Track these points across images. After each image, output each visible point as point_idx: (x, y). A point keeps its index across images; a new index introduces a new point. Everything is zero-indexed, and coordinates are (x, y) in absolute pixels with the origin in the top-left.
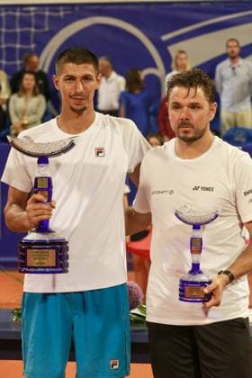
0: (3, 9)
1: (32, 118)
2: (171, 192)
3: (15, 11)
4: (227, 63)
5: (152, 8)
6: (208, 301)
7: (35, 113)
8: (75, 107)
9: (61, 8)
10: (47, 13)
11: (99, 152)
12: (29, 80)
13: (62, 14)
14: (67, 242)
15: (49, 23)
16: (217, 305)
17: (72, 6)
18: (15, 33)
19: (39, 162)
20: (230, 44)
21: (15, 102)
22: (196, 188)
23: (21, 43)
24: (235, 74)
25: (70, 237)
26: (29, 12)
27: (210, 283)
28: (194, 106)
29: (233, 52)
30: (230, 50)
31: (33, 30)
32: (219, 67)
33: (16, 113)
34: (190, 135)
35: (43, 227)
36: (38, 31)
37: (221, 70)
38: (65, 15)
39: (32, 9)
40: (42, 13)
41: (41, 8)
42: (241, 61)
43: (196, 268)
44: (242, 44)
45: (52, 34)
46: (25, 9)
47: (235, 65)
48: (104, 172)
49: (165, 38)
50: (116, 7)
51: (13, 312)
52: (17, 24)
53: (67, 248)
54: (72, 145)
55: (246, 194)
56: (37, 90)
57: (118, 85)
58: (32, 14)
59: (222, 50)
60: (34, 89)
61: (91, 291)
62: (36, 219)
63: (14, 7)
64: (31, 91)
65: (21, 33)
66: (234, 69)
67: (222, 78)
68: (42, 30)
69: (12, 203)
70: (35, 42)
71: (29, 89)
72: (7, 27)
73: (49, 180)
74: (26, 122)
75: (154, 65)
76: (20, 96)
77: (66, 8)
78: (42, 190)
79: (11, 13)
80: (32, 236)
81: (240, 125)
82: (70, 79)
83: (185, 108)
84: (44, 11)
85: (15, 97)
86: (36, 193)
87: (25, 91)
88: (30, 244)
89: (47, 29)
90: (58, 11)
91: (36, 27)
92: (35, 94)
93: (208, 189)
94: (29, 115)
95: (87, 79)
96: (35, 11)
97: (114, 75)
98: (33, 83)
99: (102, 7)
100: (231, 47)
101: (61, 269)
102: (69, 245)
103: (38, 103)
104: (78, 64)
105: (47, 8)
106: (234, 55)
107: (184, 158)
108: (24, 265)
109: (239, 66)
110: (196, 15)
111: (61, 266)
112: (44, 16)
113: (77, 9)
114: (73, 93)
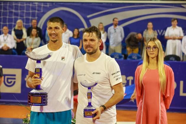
0: (25, 3)
1: (35, 46)
2: (85, 75)
3: (30, 4)
4: (112, 27)
5: (84, 5)
6: (94, 117)
7: (36, 44)
9: (48, 3)
10: (42, 5)
11: (63, 58)
12: (34, 31)
13: (48, 6)
14: (47, 94)
15: (43, 9)
16: (98, 118)
17: (52, 3)
18: (30, 13)
19: (37, 62)
21: (28, 39)
22: (94, 73)
23: (32, 16)
24: (115, 32)
25: (49, 92)
26: (35, 4)
27: (95, 110)
28: (92, 40)
31: (37, 11)
32: (109, 29)
33: (29, 44)
34: (91, 51)
35: (38, 87)
36: (38, 12)
37: (110, 30)
38: (50, 6)
39: (36, 3)
40: (40, 5)
41: (40, 3)
42: (118, 27)
43: (90, 104)
45: (44, 13)
46: (34, 3)
47: (116, 28)
48: (64, 66)
49: (88, 16)
50: (69, 4)
51: (23, 120)
52: (30, 9)
53: (47, 96)
54: (49, 56)
55: (112, 74)
56: (37, 35)
57: (70, 34)
58: (37, 5)
59: (111, 22)
60: (36, 35)
61: (57, 112)
62: (35, 84)
63: (29, 2)
64: (35, 36)
65: (32, 13)
66: (115, 30)
67: (110, 33)
68: (40, 12)
69: (29, 77)
70: (37, 16)
71: (34, 35)
72: (27, 10)
73: (41, 69)
74: (32, 47)
76: (30, 37)
77: (50, 3)
78: (38, 73)
79: (28, 5)
80: (34, 91)
82: (50, 29)
83: (88, 41)
84: (41, 4)
85: (28, 37)
86: (35, 74)
87: (32, 35)
88: (33, 94)
89: (42, 11)
90: (47, 4)
91: (38, 10)
92: (36, 37)
93: (98, 73)
94: (34, 45)
95: (57, 28)
96: (37, 4)
97: (68, 30)
98: (36, 33)
99: (64, 4)
101: (44, 104)
102: (48, 95)
103: (38, 40)
105: (42, 3)
107: (89, 62)
108: (29, 102)
109: (117, 29)
110: (101, 8)
111: (44, 103)
112: (41, 6)
113: (54, 4)
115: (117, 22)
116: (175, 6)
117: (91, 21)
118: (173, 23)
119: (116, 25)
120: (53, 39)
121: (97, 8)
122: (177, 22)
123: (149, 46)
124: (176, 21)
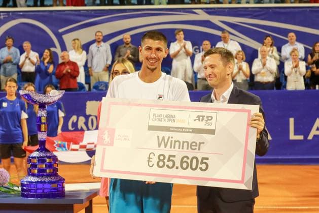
4: (95, 45)
5: (53, 14)
8: (150, 67)
11: (160, 97)
13: (2, 17)
17: (8, 13)
20: (97, 34)
29: (99, 38)
30: (97, 37)
32: (91, 47)
38: (4, 18)
42: (102, 44)
44: (104, 35)
47: (99, 46)
49: (61, 31)
50: (32, 13)
59: (93, 38)
66: (98, 48)
75: (55, 47)
77: (4, 14)
81: (100, 80)
82: (148, 49)
95: (159, 50)
99: (25, 13)
100: (98, 36)
104: (155, 40)
106: (99, 40)
109: (101, 46)
110: (79, 18)
113: (11, 14)
114: (149, 57)
115: (101, 38)
116: (183, 12)
117: (64, 37)
118: (177, 37)
119: (99, 42)
120: (151, 65)
121: (73, 18)
122: (184, 34)
123: (117, 70)
124: (182, 33)
